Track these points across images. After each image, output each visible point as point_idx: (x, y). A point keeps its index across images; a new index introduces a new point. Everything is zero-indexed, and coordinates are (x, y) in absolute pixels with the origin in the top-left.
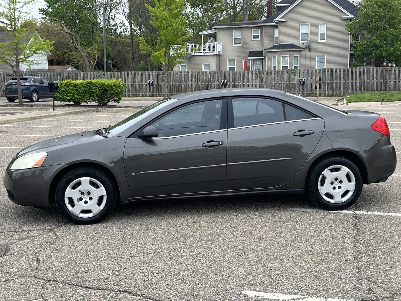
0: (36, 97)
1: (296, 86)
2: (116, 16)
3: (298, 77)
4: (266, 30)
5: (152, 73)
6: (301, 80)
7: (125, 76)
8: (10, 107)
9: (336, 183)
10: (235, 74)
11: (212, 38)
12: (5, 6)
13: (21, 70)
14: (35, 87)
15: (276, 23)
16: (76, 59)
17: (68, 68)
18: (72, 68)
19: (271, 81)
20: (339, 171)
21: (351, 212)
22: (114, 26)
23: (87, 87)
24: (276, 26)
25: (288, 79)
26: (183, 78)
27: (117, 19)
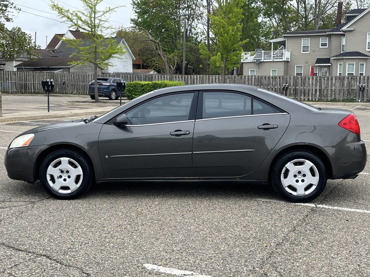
0: (115, 95)
1: (356, 92)
2: (197, 25)
3: (358, 84)
4: (333, 39)
5: (219, 76)
6: (361, 86)
7: (194, 79)
8: (88, 103)
9: (300, 176)
10: (296, 79)
11: (283, 46)
12: (87, 15)
13: (109, 72)
14: (114, 87)
15: (343, 31)
16: (157, 63)
17: (151, 71)
18: (154, 72)
19: (332, 87)
20: (302, 165)
21: (313, 205)
22: (195, 34)
23: (152, 88)
24: (344, 35)
25: (348, 85)
26: (247, 81)
27: (198, 28)
